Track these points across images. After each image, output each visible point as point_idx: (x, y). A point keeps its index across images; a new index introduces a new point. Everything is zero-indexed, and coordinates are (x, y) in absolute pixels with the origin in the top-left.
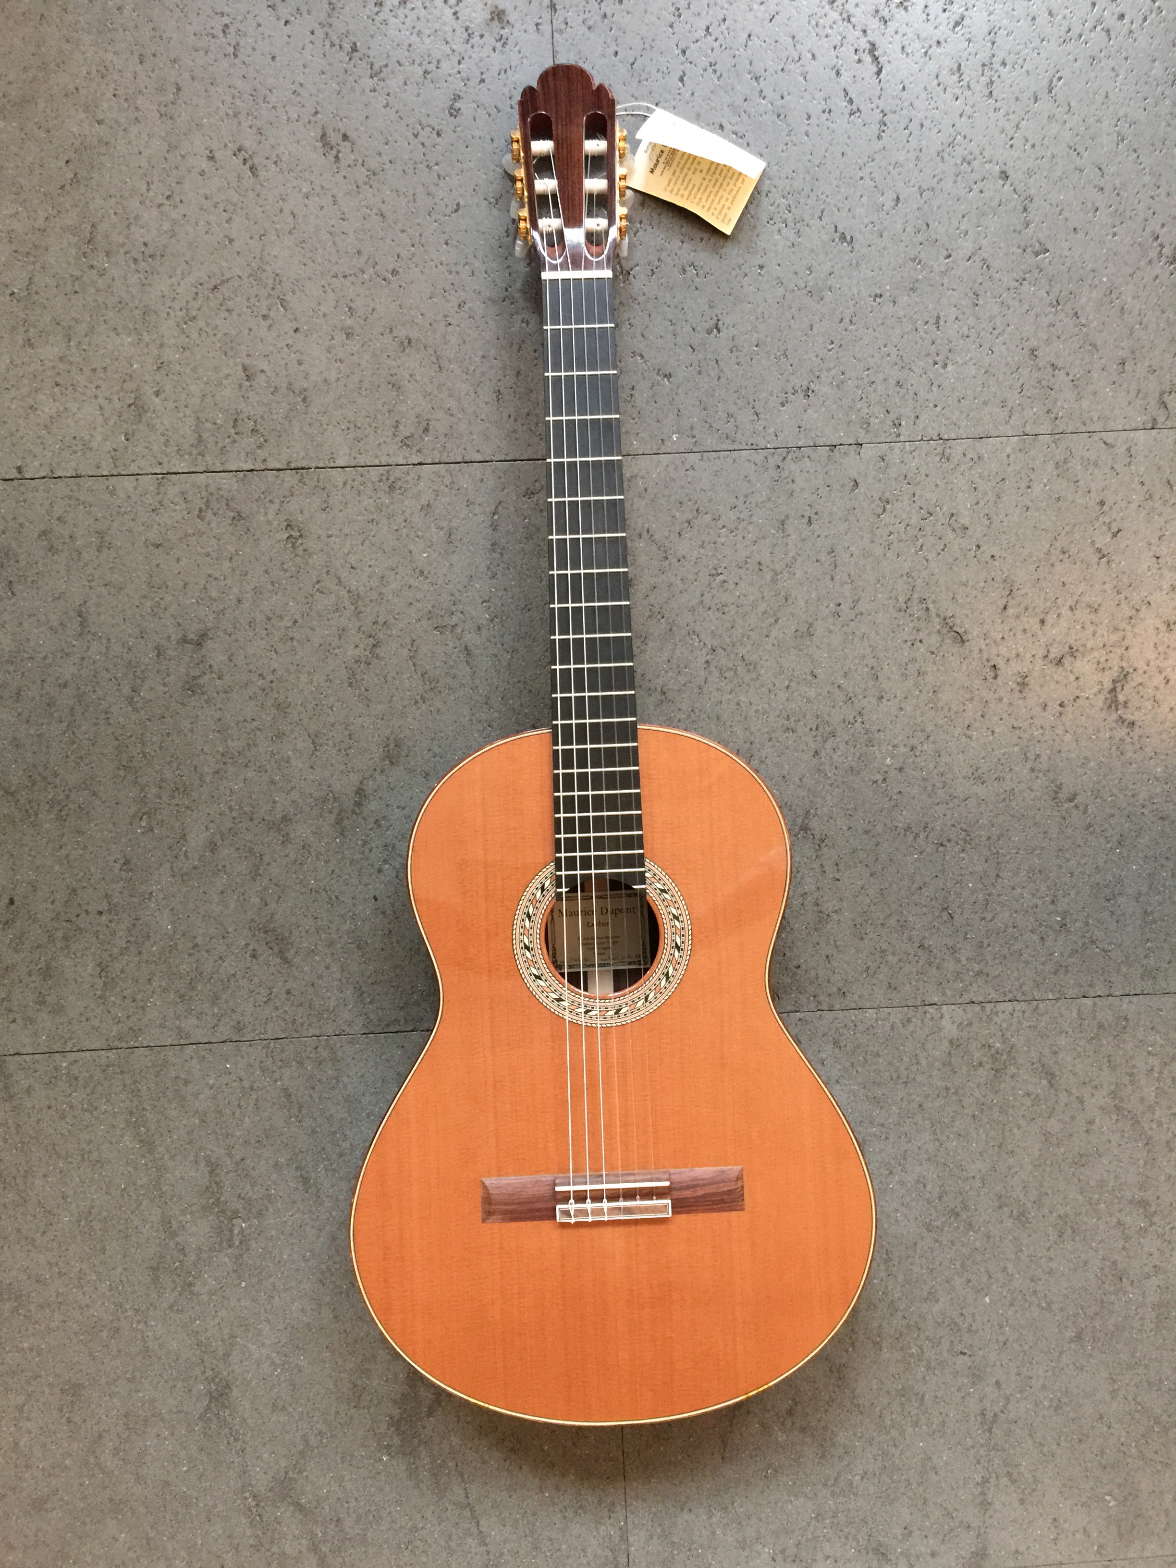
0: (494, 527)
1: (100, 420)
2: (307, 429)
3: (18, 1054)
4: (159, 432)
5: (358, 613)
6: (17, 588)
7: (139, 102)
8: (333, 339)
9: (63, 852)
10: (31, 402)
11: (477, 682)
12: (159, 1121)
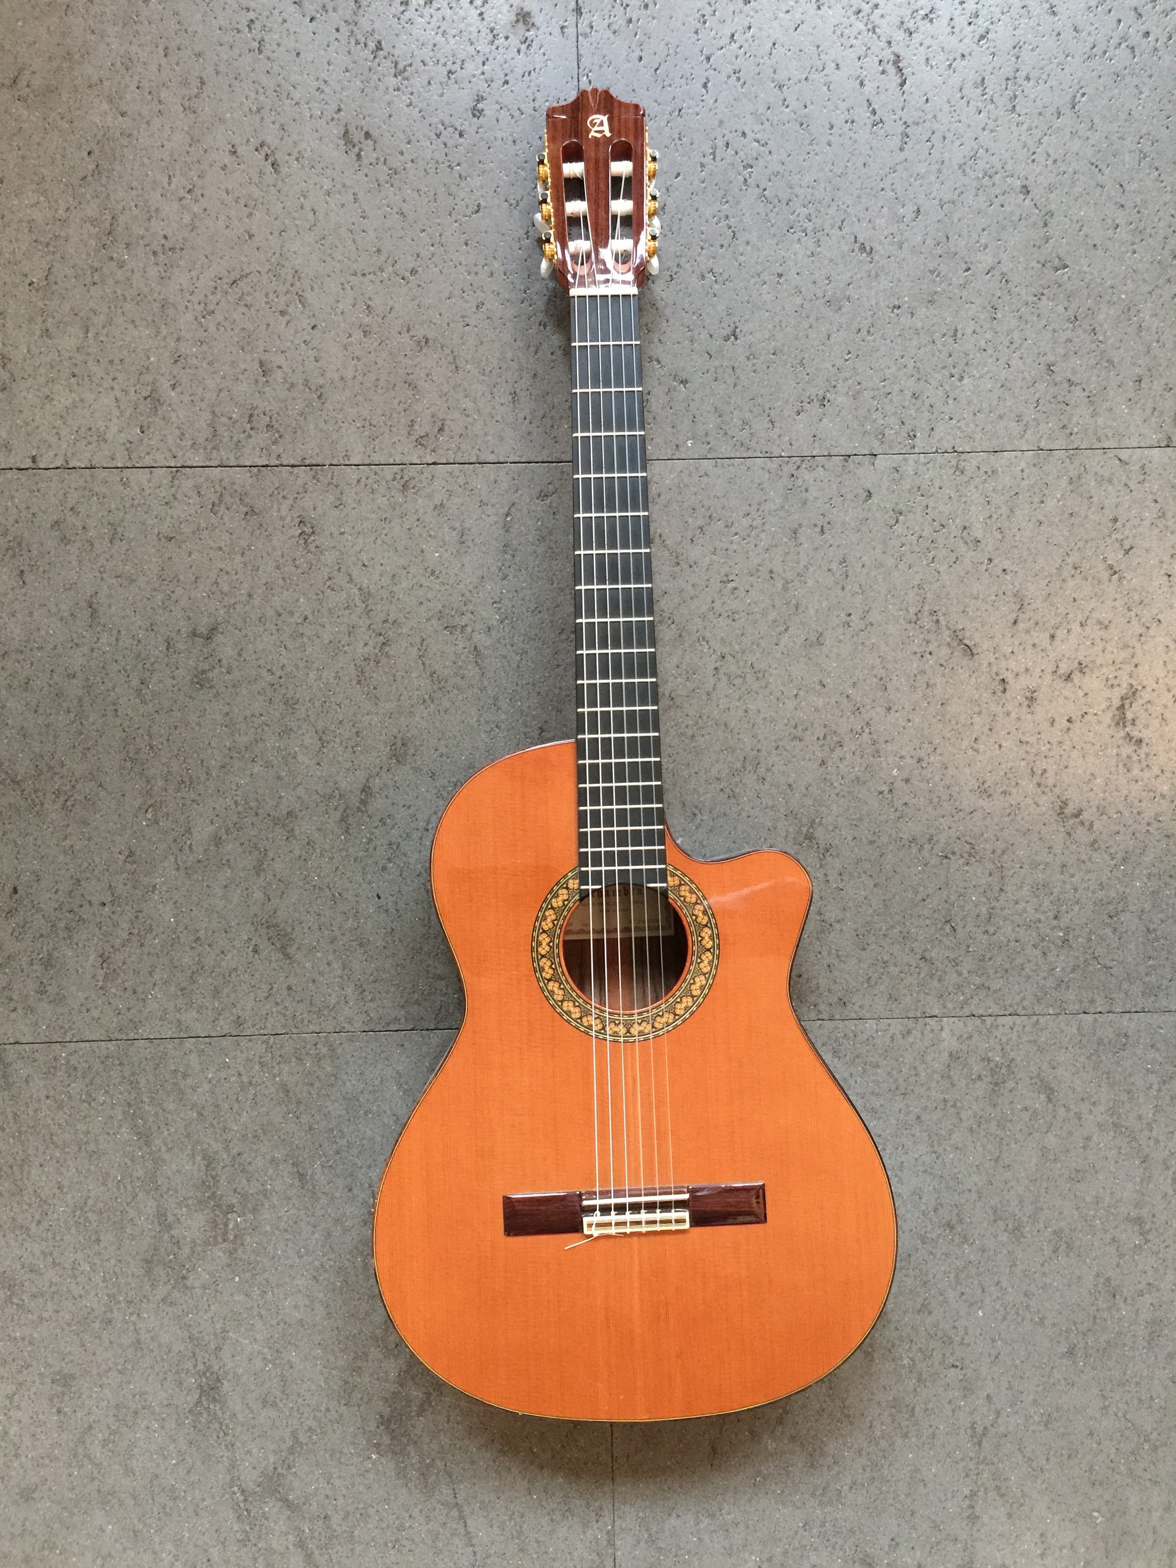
0: (507, 528)
1: (116, 412)
2: (322, 425)
3: (17, 1043)
4: (175, 425)
5: (368, 612)
6: (29, 577)
7: (163, 95)
8: (350, 336)
9: (68, 843)
10: (46, 391)
11: (486, 683)
12: (156, 1114)
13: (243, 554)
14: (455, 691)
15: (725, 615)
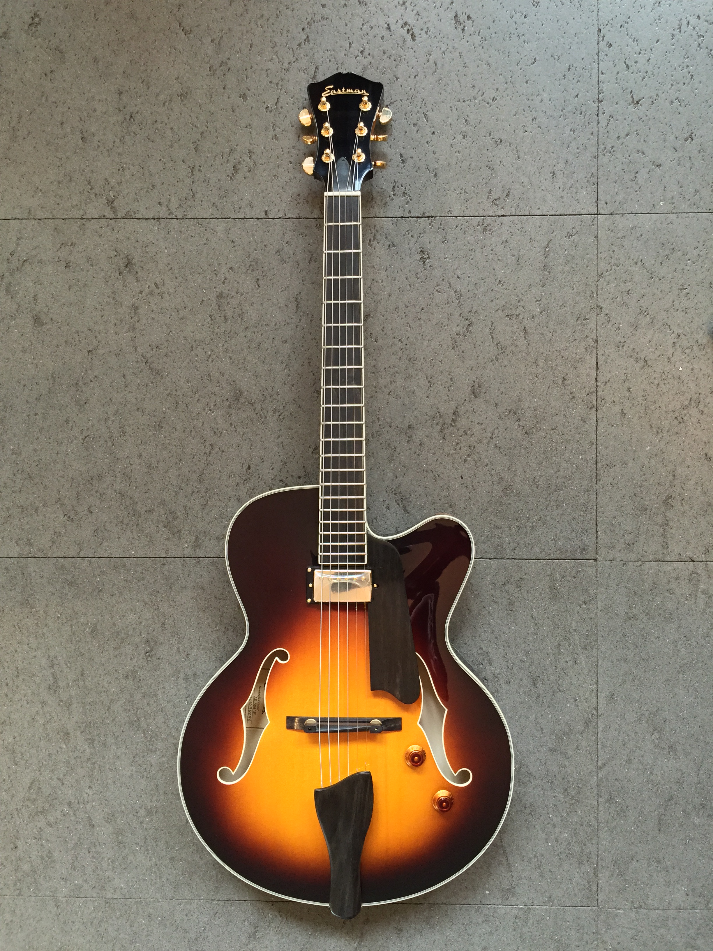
13: (386, 270)
14: (511, 355)
15: (680, 310)
